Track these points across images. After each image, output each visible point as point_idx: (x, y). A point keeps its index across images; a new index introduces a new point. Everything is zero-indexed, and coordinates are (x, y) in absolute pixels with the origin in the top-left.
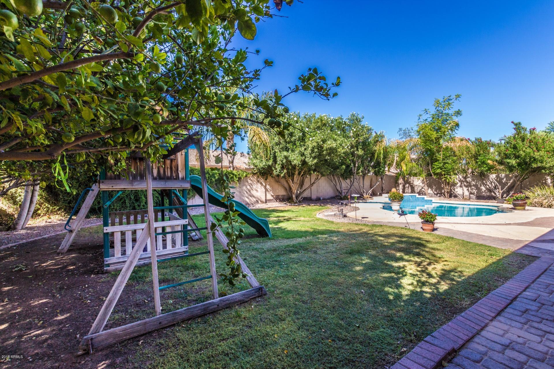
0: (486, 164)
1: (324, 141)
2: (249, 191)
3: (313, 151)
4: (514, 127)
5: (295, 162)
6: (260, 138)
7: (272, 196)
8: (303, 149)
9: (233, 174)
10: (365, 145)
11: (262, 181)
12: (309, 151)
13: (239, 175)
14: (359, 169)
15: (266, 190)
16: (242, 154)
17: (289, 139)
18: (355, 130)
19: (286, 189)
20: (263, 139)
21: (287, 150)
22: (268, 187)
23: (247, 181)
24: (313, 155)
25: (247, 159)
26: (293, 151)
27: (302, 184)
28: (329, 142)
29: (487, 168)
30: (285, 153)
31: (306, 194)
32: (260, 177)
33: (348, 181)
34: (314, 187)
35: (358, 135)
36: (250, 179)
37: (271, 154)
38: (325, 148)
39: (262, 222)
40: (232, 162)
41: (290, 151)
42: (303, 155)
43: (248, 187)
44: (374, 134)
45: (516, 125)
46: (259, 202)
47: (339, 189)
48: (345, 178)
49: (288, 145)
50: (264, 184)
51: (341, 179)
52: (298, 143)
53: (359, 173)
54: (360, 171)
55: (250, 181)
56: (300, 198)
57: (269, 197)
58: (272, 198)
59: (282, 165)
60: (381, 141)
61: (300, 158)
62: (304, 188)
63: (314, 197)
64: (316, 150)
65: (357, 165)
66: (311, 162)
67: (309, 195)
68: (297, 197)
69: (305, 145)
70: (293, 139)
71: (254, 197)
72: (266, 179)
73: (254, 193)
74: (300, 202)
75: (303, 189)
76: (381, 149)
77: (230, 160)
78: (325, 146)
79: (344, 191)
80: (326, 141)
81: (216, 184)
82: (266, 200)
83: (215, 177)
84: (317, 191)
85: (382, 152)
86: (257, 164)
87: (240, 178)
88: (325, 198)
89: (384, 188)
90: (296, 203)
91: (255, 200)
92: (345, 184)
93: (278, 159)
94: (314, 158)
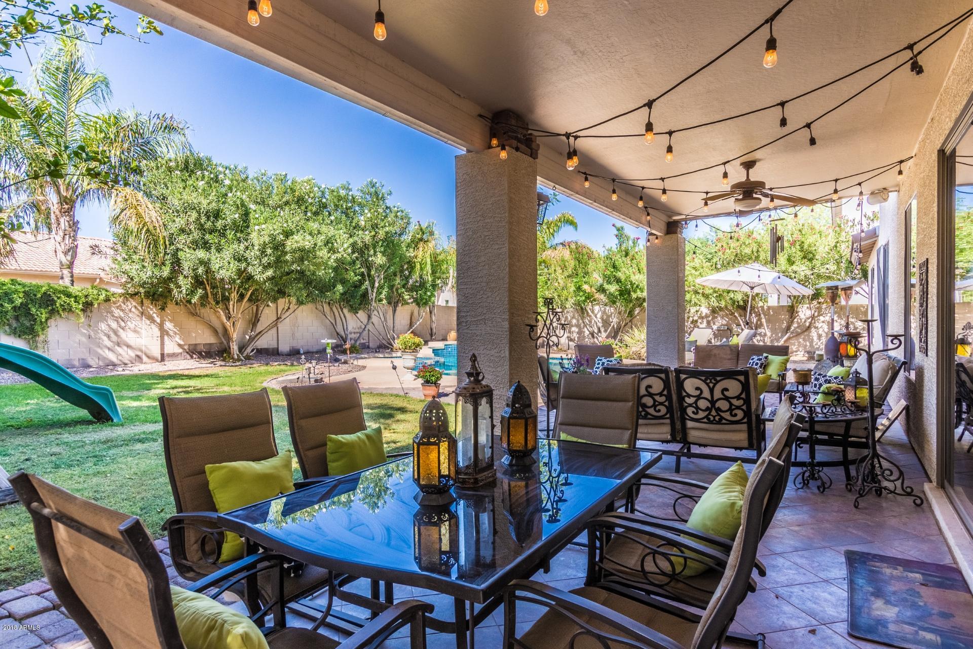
0: (582, 291)
1: (288, 234)
2: (116, 333)
3: (263, 252)
4: (616, 232)
5: (224, 274)
6: (139, 216)
7: (180, 345)
8: (242, 247)
9: (69, 295)
10: (390, 245)
11: (153, 311)
12: (256, 252)
13: (86, 296)
14: (381, 293)
15: (164, 332)
16: (95, 250)
17: (210, 223)
18: (369, 215)
19: (215, 331)
20: (147, 220)
21: (206, 246)
22: (169, 325)
23: (111, 313)
24: (265, 260)
25: (109, 261)
26: (219, 250)
27: (254, 321)
28: (296, 237)
29: (584, 298)
30: (201, 254)
31: (264, 342)
32: (147, 302)
33: (362, 315)
34: (284, 326)
35: (375, 227)
36: (119, 307)
37: (166, 253)
38: (288, 249)
39: (98, 394)
40: (71, 266)
41: (213, 250)
42: (239, 259)
43: (114, 325)
44: (413, 228)
45: (618, 230)
46: (145, 359)
47: (342, 333)
48: (354, 310)
49: (208, 237)
50: (158, 320)
51: (345, 311)
52: (230, 234)
53: (381, 300)
54: (383, 296)
55: (117, 312)
56: (249, 350)
57: (171, 347)
58: (181, 351)
59: (196, 278)
60: (427, 241)
61: (234, 266)
62: (259, 328)
63: (284, 348)
64: (269, 251)
65: (377, 285)
66: (262, 275)
67: (273, 345)
68: (241, 349)
69: (246, 240)
70: (219, 224)
71: (129, 346)
72: (163, 309)
73: (128, 336)
74: (248, 358)
75: (258, 330)
76: (428, 255)
77: (64, 260)
78: (290, 244)
79: (350, 336)
80: (292, 234)
81: (17, 318)
82: (162, 355)
83: (11, 301)
84: (293, 334)
85: (428, 260)
86: (133, 273)
87: (88, 306)
88: (311, 350)
89: (434, 330)
90: (239, 360)
91: (132, 354)
92: (353, 322)
93: (186, 265)
94: (266, 267)
